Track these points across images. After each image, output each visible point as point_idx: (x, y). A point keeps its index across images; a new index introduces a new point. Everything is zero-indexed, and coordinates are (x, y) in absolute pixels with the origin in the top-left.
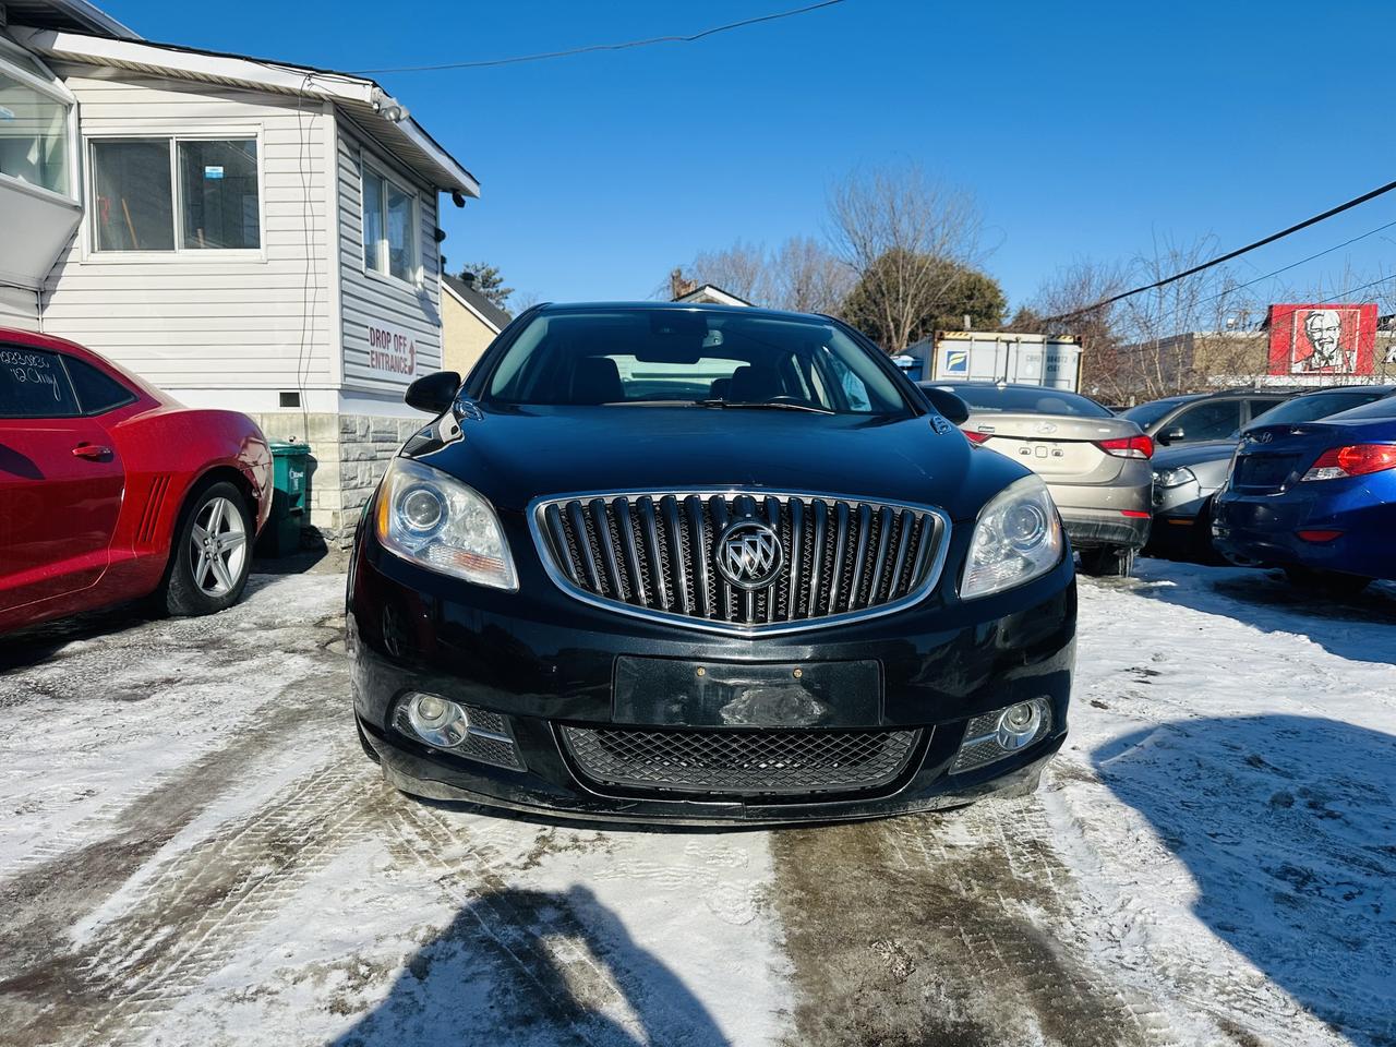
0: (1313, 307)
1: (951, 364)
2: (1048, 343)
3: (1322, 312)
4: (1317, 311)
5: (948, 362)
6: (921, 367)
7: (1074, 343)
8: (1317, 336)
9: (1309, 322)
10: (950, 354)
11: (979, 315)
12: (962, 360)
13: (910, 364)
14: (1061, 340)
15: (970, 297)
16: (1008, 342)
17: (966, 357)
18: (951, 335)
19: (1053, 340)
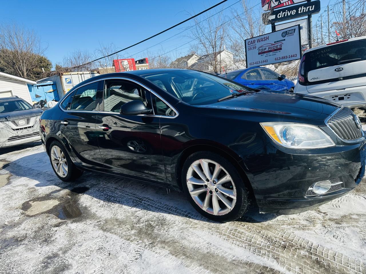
0: (122, 60)
1: (67, 82)
2: (91, 73)
3: (124, 61)
4: (123, 61)
5: (66, 82)
6: (56, 84)
7: (97, 73)
8: (125, 66)
9: (122, 63)
10: (66, 79)
11: (46, 68)
12: (70, 80)
13: (52, 83)
14: (94, 72)
15: (41, 62)
16: (81, 74)
17: (71, 79)
18: (65, 74)
19: (92, 73)
